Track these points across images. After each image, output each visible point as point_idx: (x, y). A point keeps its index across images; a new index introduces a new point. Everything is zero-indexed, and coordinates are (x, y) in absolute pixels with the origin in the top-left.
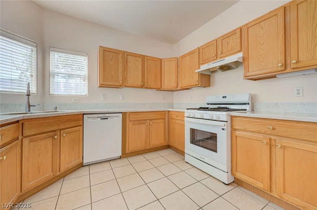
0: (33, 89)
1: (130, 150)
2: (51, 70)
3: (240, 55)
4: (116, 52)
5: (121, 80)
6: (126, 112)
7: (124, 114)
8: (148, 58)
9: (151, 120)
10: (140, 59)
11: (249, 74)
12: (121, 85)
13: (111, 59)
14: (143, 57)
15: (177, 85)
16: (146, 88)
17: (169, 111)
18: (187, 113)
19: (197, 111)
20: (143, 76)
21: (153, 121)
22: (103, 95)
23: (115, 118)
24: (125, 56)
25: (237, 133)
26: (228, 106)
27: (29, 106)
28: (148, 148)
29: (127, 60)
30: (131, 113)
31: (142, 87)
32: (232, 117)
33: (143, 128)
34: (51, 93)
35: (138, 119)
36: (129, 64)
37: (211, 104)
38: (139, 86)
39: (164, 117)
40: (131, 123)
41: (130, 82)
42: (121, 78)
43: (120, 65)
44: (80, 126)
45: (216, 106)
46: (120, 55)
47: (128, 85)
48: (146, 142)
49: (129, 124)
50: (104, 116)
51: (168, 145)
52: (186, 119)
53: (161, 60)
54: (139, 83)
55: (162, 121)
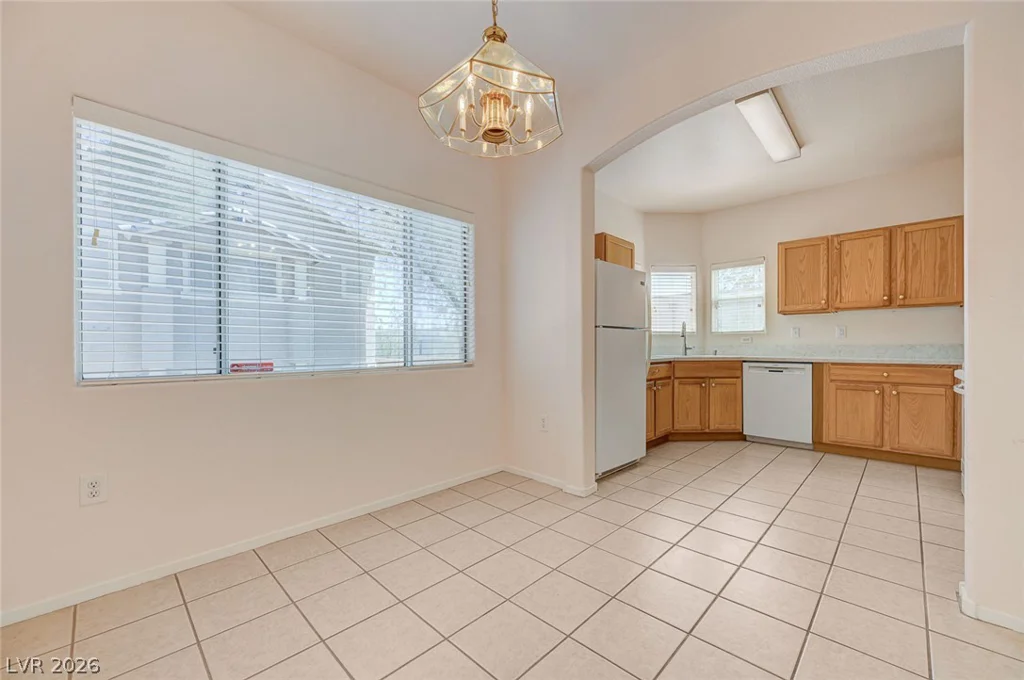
0: (691, 327)
1: (833, 438)
2: (713, 296)
4: (810, 245)
5: (825, 297)
6: (822, 364)
7: (818, 368)
8: (907, 229)
9: (895, 385)
10: (880, 240)
12: (825, 307)
13: (801, 261)
14: (892, 233)
16: (900, 306)
20: (890, 278)
21: (901, 387)
22: (794, 328)
23: (797, 373)
24: (836, 244)
27: (686, 349)
28: (887, 449)
29: (840, 250)
30: (833, 364)
31: (889, 303)
33: (871, 400)
34: (713, 330)
35: (852, 379)
36: (846, 261)
38: (875, 305)
39: (948, 382)
40: (833, 385)
41: (850, 296)
42: (823, 293)
43: (822, 267)
44: (737, 378)
46: (823, 247)
47: (842, 306)
48: (879, 435)
49: (829, 389)
50: (776, 366)
54: (878, 293)
55: (942, 390)
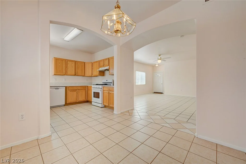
1: (69, 102)
3: (108, 67)
4: (62, 60)
7: (66, 87)
8: (78, 62)
9: (79, 90)
10: (74, 63)
11: (110, 74)
12: (64, 74)
13: (59, 63)
14: (75, 62)
15: (92, 75)
16: (77, 76)
17: (88, 86)
18: (93, 86)
19: (95, 85)
20: (75, 70)
21: (80, 90)
22: (55, 78)
23: (62, 89)
24: (66, 61)
25: (104, 92)
26: (107, 84)
28: (77, 102)
29: (67, 63)
30: (69, 86)
31: (75, 75)
32: (103, 87)
33: (75, 93)
35: (72, 89)
36: (68, 65)
37: (104, 83)
38: (73, 75)
39: (85, 89)
40: (69, 91)
41: (69, 73)
42: (64, 71)
43: (64, 65)
45: (104, 84)
46: (64, 61)
47: (68, 74)
48: (76, 99)
50: (57, 88)
51: (87, 101)
52: (92, 88)
53: (85, 63)
54: (73, 73)
55: (84, 90)
